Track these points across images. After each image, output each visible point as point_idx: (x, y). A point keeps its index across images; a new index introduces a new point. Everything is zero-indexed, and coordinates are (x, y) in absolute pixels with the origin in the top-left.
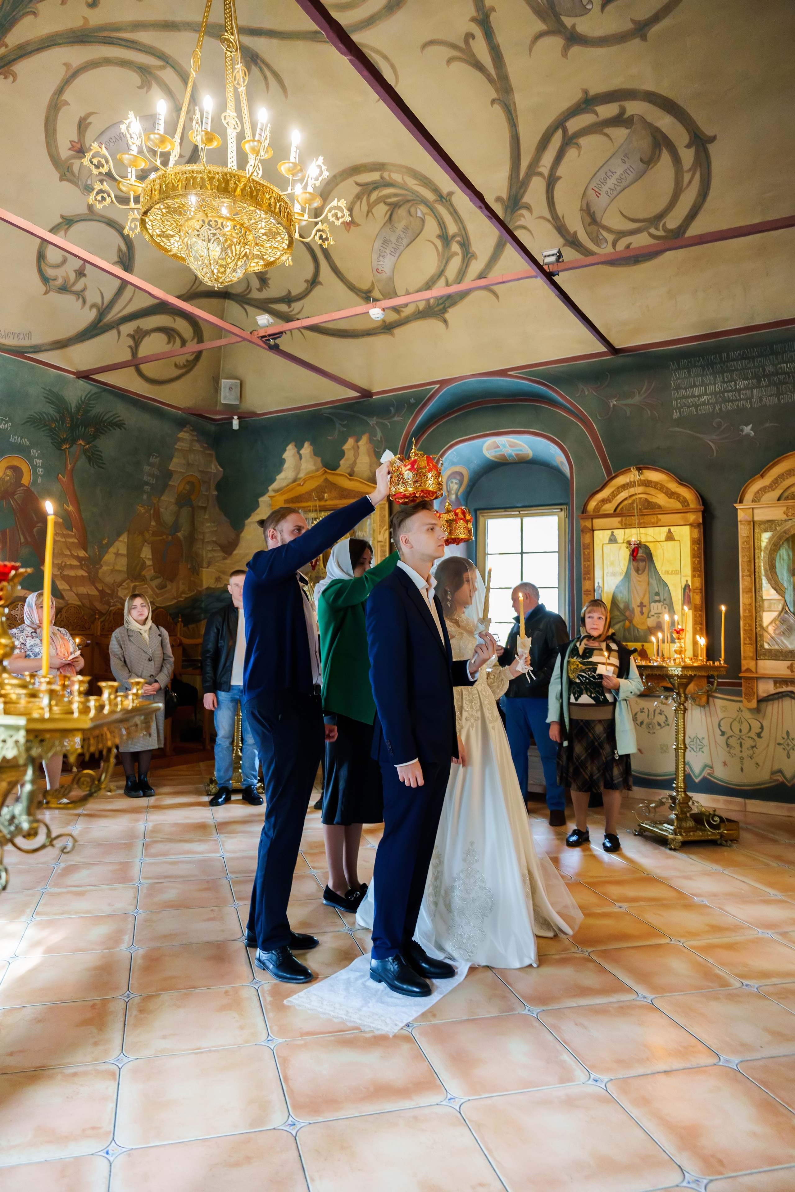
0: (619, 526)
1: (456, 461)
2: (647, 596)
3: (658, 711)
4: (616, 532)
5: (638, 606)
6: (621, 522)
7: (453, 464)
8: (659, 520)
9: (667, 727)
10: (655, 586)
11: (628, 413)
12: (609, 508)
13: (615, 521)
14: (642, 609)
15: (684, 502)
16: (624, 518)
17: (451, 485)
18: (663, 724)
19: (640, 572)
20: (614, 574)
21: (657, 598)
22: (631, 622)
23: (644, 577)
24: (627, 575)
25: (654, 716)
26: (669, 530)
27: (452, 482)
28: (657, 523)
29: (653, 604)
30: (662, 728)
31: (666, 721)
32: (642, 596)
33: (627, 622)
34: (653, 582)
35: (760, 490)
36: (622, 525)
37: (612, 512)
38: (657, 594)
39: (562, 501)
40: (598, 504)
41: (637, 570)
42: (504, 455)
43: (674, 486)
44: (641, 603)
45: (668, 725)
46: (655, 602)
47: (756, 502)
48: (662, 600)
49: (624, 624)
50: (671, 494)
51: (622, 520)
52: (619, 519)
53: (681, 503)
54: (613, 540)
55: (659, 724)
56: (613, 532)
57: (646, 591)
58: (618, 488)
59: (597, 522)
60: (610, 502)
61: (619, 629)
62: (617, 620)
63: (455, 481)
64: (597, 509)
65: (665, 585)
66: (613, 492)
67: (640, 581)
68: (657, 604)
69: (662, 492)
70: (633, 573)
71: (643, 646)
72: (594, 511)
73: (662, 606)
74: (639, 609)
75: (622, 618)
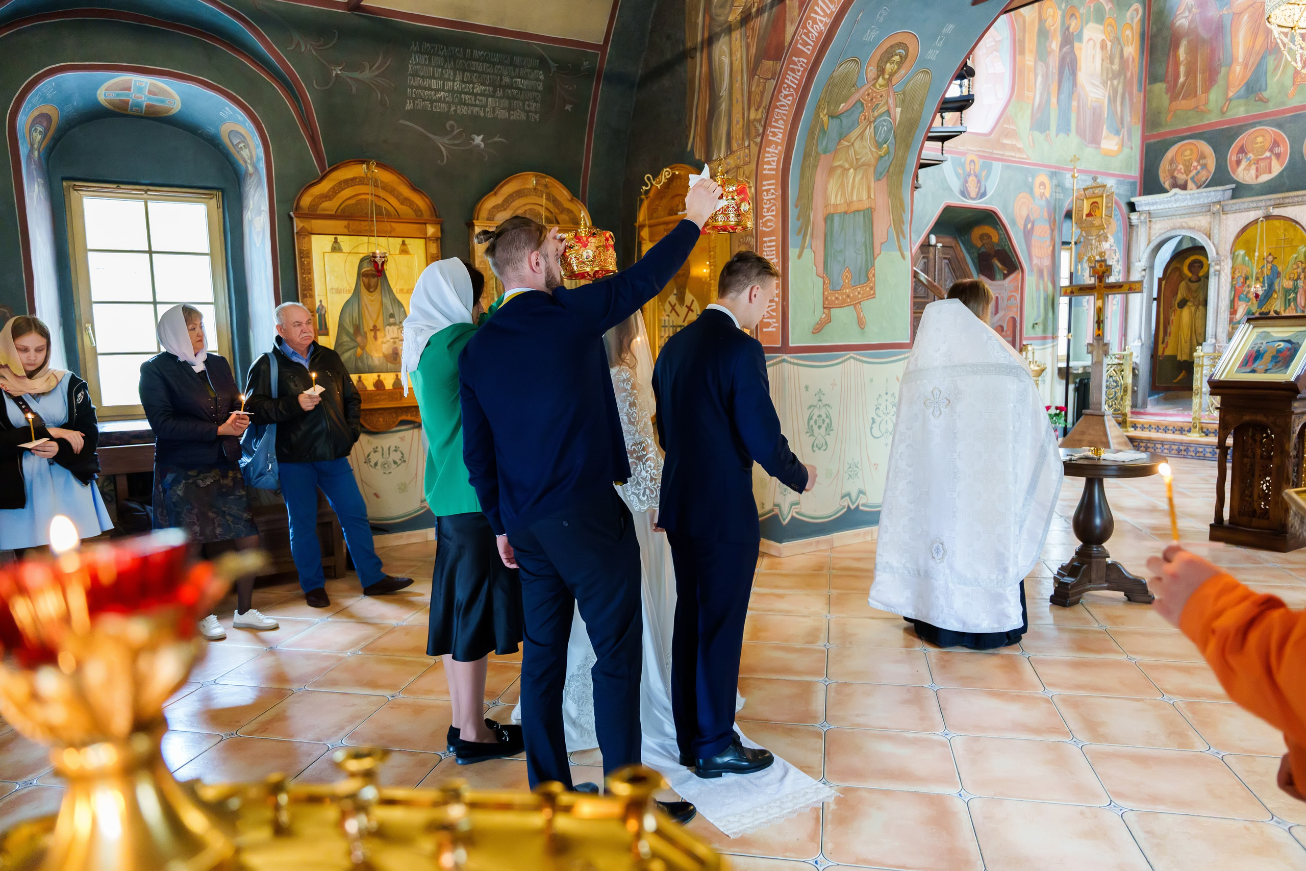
0: (346, 231)
1: (49, 96)
2: (381, 318)
3: (392, 448)
4: (340, 238)
5: (371, 330)
6: (347, 227)
7: (44, 100)
8: (393, 230)
9: (404, 464)
10: (390, 307)
11: (354, 90)
12: (329, 206)
13: (340, 224)
14: (375, 334)
15: (418, 211)
16: (351, 222)
17: (34, 134)
18: (399, 462)
19: (371, 290)
20: (339, 291)
21: (392, 320)
22: (363, 349)
23: (376, 296)
24: (357, 292)
25: (389, 453)
26: (403, 242)
27: (36, 130)
28: (390, 232)
29: (388, 327)
30: (398, 466)
31: (402, 457)
32: (375, 317)
33: (359, 349)
34: (387, 301)
35: (494, 207)
36: (349, 231)
37: (334, 213)
38: (392, 316)
39: (215, 185)
40: (314, 200)
41: (368, 288)
42: (127, 102)
43: (406, 191)
44: (375, 326)
45: (405, 461)
46: (390, 325)
47: (490, 220)
48: (398, 322)
49: (356, 352)
50: (405, 201)
51: (349, 224)
52: (345, 223)
53: (414, 211)
54: (336, 248)
55: (395, 462)
56: (336, 239)
57: (379, 313)
58: (340, 183)
59: (317, 224)
60: (330, 200)
61: (350, 357)
62: (346, 347)
63: (40, 129)
64: (314, 206)
65: (400, 305)
66: (333, 188)
67: (372, 301)
68: (392, 327)
69: (393, 195)
70: (363, 290)
71: (379, 376)
72: (309, 208)
73: (398, 329)
74: (373, 333)
75: (352, 344)
